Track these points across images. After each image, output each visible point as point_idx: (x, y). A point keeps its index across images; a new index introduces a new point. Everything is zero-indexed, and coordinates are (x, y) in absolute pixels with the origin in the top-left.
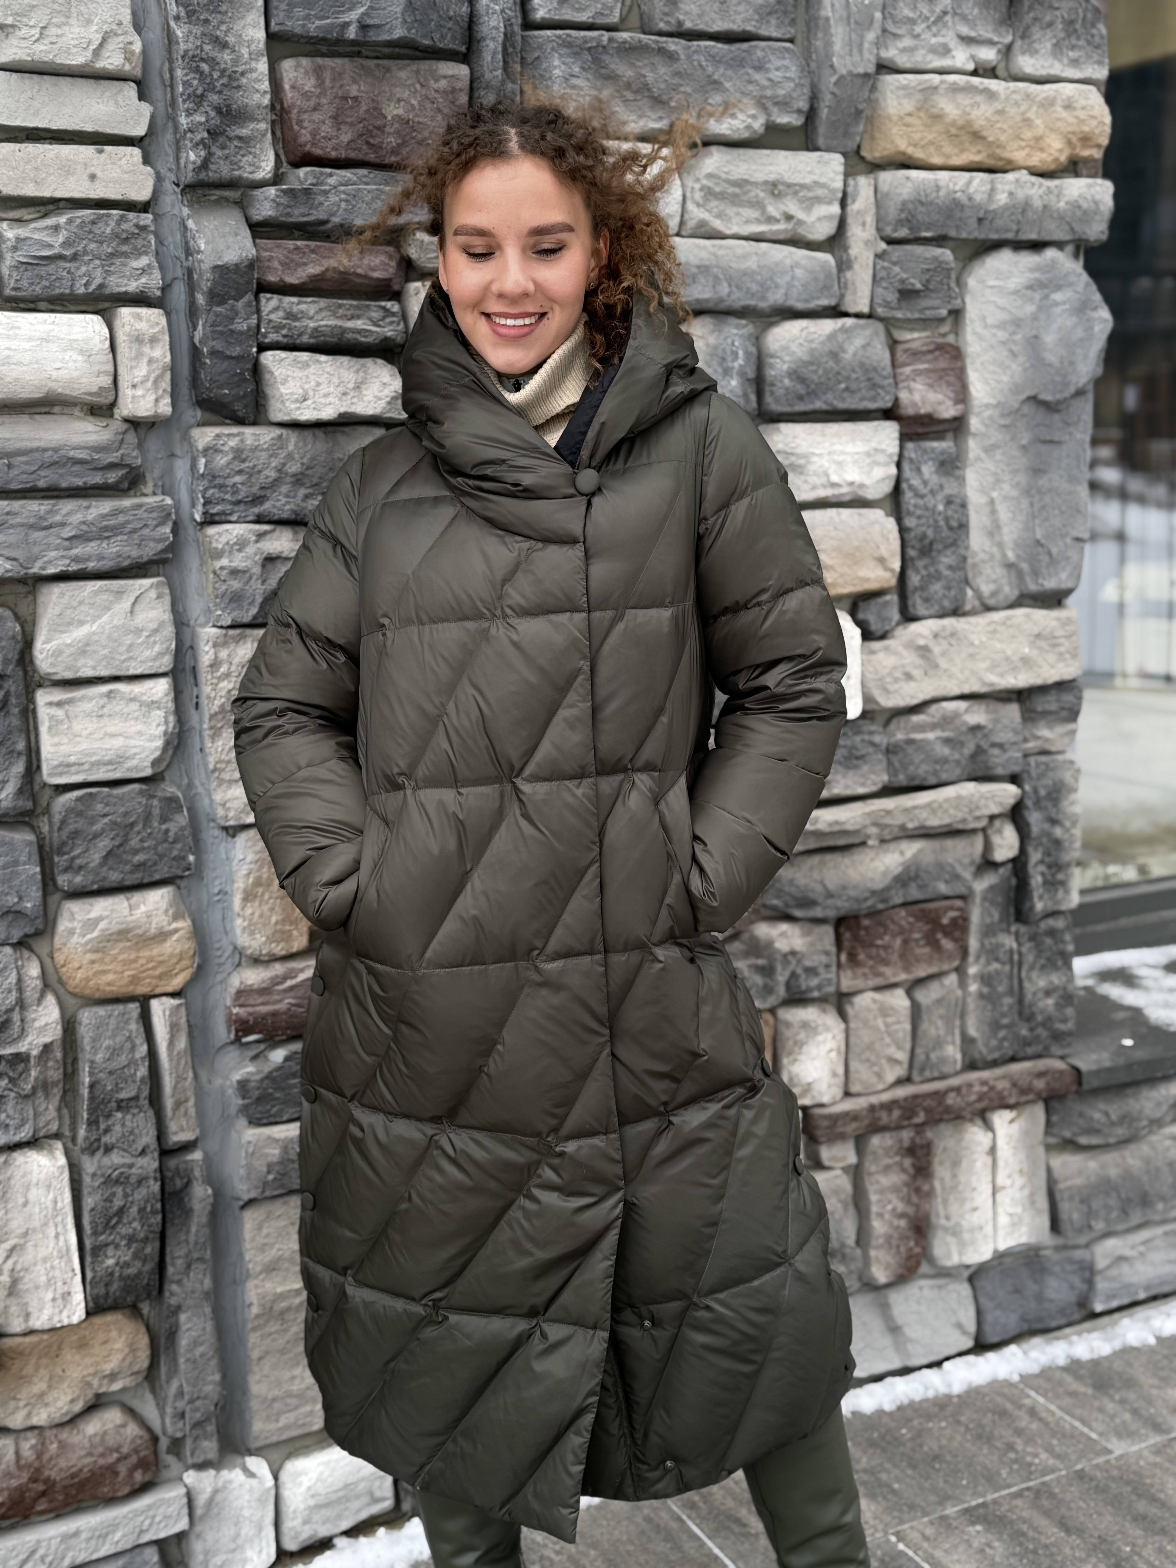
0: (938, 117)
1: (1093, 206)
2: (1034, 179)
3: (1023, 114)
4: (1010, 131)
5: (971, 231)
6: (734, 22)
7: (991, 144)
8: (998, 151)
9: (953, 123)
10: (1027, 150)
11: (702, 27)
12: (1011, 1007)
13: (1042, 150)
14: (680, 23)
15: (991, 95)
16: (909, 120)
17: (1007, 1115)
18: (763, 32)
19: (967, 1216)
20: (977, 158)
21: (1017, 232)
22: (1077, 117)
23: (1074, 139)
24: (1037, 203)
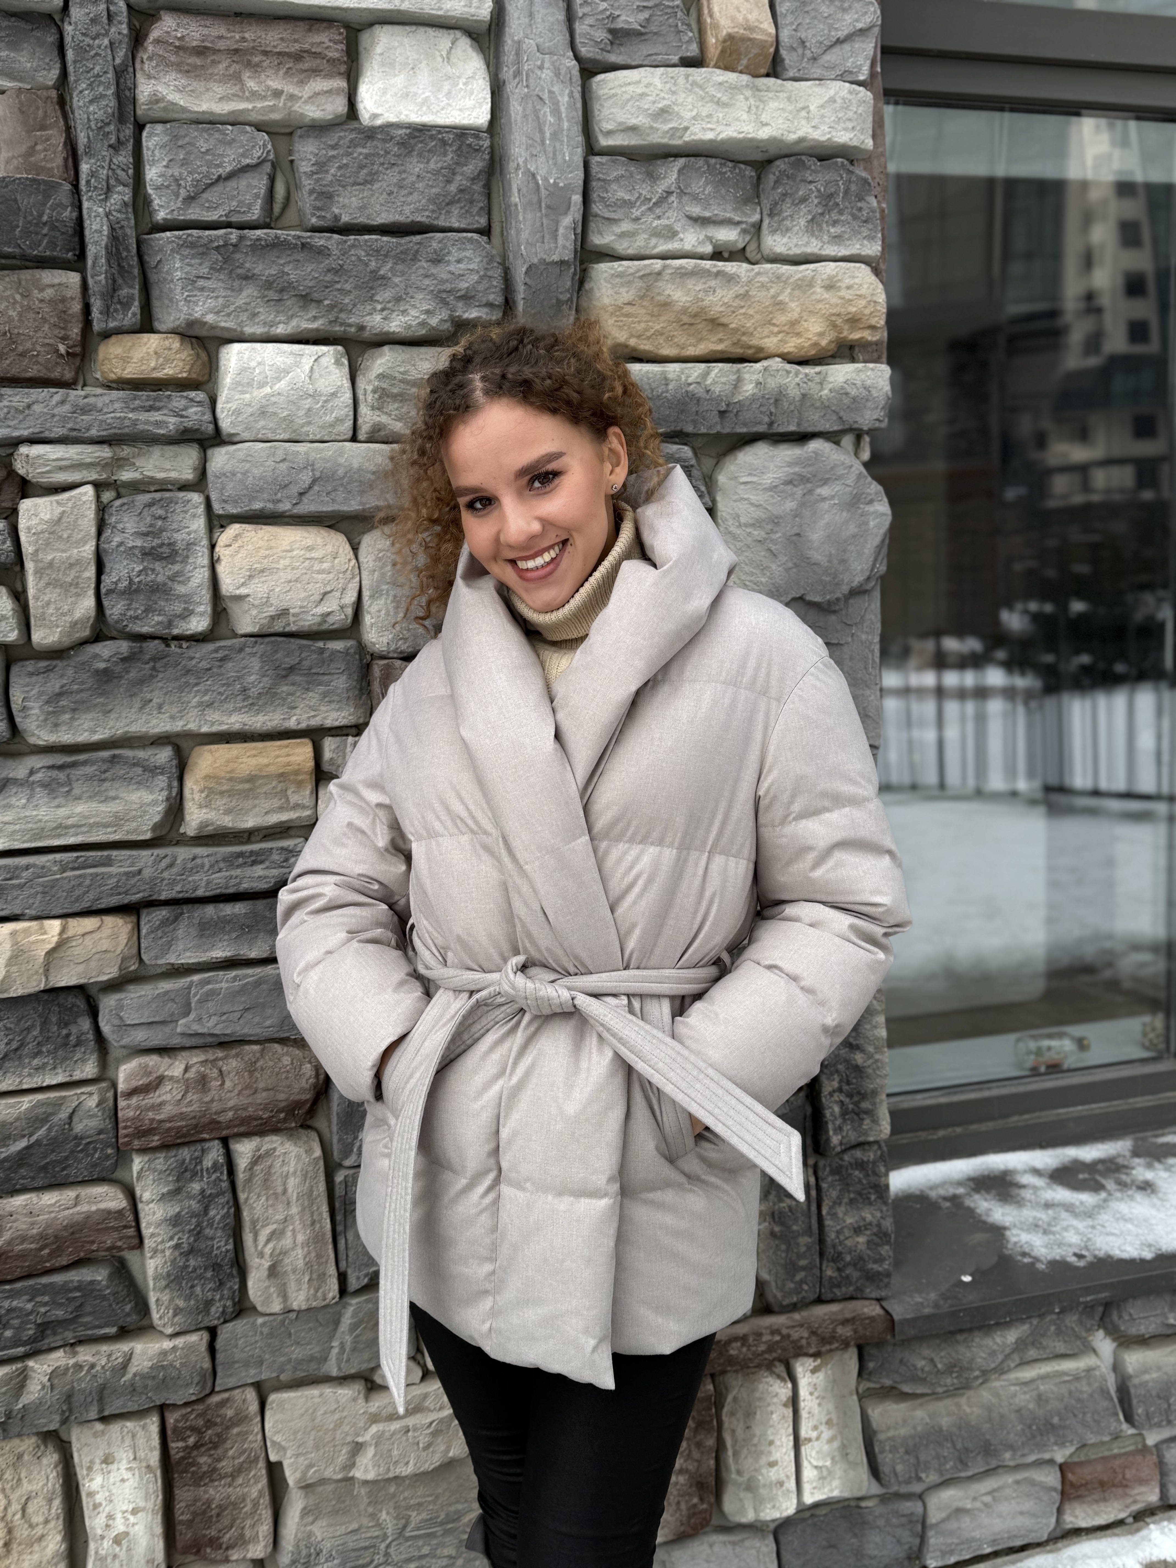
0: (666, 305)
1: (865, 393)
2: (788, 367)
3: (773, 297)
4: (758, 317)
5: (711, 425)
6: (401, 213)
7: (736, 331)
8: (744, 338)
9: (684, 311)
10: (780, 336)
11: (362, 220)
12: (809, 1248)
13: (798, 335)
14: (337, 218)
15: (730, 279)
16: (628, 309)
17: (810, 1363)
18: (442, 222)
19: (764, 1471)
20: (720, 347)
21: (771, 424)
22: (843, 298)
23: (839, 322)
24: (794, 392)
